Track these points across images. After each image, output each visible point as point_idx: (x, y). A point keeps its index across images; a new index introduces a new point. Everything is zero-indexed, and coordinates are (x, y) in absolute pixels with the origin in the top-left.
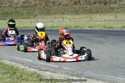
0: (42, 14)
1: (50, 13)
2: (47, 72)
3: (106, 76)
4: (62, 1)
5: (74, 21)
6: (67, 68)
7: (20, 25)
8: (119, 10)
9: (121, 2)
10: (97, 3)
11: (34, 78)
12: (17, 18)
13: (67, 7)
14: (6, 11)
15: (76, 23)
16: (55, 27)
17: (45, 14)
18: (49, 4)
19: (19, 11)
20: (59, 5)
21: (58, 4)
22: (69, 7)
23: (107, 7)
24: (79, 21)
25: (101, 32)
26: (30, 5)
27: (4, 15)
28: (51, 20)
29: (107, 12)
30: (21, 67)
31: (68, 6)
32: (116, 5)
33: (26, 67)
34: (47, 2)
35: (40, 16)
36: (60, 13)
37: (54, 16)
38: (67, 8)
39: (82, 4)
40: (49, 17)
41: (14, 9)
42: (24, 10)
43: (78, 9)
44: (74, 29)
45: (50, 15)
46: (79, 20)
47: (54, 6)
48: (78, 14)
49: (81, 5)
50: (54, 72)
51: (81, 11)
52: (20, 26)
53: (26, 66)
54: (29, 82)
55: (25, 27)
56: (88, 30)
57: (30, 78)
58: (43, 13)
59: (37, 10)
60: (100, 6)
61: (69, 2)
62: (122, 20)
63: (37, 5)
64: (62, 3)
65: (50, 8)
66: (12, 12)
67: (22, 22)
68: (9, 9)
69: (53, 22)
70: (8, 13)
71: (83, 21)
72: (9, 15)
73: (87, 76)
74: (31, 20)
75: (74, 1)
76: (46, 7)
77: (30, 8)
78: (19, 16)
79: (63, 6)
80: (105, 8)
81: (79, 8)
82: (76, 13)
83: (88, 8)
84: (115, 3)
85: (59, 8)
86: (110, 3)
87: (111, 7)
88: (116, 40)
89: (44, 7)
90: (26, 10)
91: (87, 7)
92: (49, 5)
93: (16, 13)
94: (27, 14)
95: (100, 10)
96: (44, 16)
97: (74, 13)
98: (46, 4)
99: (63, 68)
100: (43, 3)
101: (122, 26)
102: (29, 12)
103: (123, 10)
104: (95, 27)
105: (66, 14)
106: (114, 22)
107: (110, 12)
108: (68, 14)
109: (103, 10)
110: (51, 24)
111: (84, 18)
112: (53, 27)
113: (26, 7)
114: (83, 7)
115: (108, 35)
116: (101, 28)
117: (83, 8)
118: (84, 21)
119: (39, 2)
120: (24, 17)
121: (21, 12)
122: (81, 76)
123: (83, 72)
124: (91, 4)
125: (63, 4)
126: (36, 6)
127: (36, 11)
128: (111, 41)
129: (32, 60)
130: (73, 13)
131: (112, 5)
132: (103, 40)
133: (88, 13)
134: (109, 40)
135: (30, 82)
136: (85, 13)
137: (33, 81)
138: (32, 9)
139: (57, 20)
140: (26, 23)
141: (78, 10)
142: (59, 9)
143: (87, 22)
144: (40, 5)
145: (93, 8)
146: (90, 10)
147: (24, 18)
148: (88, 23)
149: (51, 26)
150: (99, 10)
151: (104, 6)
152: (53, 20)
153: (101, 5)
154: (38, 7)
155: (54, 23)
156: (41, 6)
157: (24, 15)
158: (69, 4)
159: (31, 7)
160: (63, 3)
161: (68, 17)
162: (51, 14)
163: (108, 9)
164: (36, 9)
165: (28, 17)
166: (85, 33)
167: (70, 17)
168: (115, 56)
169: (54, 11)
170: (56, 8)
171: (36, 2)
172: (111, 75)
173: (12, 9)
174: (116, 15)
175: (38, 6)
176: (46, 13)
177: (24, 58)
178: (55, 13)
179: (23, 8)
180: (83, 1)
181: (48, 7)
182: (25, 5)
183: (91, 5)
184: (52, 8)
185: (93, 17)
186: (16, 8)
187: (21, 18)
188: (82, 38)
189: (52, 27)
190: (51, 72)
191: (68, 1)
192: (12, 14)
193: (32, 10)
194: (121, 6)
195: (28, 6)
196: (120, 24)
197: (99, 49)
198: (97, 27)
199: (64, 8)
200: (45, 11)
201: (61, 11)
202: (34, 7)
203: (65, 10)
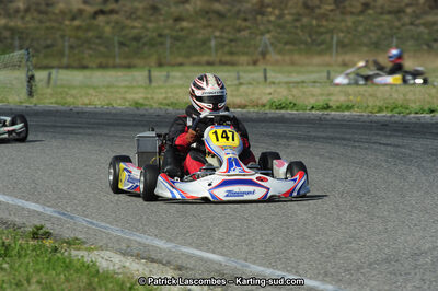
0: (287, 47)
1: (323, 47)
12: (181, 64)
13: (399, 19)
14: (136, 31)
16: (338, 108)
17: (303, 46)
18: (319, 7)
19: (190, 32)
20: (362, 12)
22: (407, 19)
26: (237, 7)
27: (126, 49)
28: (326, 75)
31: (402, 15)
35: (279, 57)
36: (366, 45)
37: (340, 59)
38: (397, 24)
40: (317, 60)
41: (170, 22)
42: (210, 29)
44: (419, 119)
45: (321, 53)
47: (343, 13)
58: (293, 43)
59: (269, 31)
63: (270, 9)
65: (325, 23)
66: (160, 35)
68: (149, 21)
70: (145, 40)
72: (146, 49)
74: (238, 73)
76: (305, 20)
77: (239, 22)
78: (188, 56)
79: (382, 13)
82: (435, 45)
85: (361, 22)
89: (297, 20)
90: (222, 30)
92: (318, 11)
93: (177, 39)
94: (223, 45)
96: (296, 57)
97: (428, 45)
98: (306, 6)
102: (231, 37)
110: (322, 95)
113: (221, 15)
120: (211, 59)
121: (200, 37)
125: (382, 7)
126: (262, 14)
127: (262, 34)
129: (222, 254)
130: (425, 48)
138: (244, 24)
142: (361, 29)
144: (281, 9)
147: (209, 64)
149: (321, 101)
154: (272, 18)
156: (286, 12)
157: (210, 48)
158: (408, 6)
159: (242, 15)
162: (329, 49)
164: (261, 28)
165: (227, 58)
169: (341, 35)
170: (350, 24)
173: (162, 24)
175: (271, 13)
176: (305, 43)
177: (190, 245)
178: (343, 46)
179: (209, 19)
181: (317, 18)
184: (332, 25)
186: (178, 19)
187: (197, 64)
189: (323, 109)
192: (162, 44)
193: (247, 28)
195: (229, 10)
199: (385, 23)
200: (301, 33)
201: (372, 35)
202: (256, 19)
203: (388, 31)
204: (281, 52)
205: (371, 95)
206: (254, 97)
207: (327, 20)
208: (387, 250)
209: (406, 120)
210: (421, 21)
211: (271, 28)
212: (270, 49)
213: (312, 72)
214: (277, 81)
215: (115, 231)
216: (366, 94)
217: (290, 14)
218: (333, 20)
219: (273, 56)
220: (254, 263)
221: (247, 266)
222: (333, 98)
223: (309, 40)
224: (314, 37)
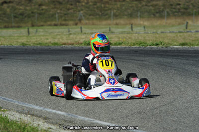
0: (91, 17)
1: (107, 16)
5: (154, 33)
7: (47, 39)
12: (42, 26)
13: (141, 3)
14: (21, 11)
15: (157, 35)
16: (115, 44)
17: (98, 16)
19: (46, 10)
22: (144, 3)
24: (162, 32)
27: (17, 19)
28: (108, 29)
31: (142, 1)
33: (52, 127)
35: (87, 21)
36: (126, 15)
37: (115, 22)
38: (140, 6)
40: (104, 22)
41: (37, 6)
42: (55, 9)
43: (162, 8)
44: (151, 48)
45: (106, 19)
47: (115, 1)
48: (162, 17)
51: (167, 12)
52: (45, 41)
55: (56, 44)
56: (178, 51)
58: (93, 15)
59: (82, 10)
65: (107, 6)
66: (32, 13)
68: (27, 6)
69: (112, 32)
70: (25, 15)
71: (170, 32)
72: (26, 19)
74: (69, 29)
76: (98, 4)
77: (68, 6)
78: (45, 22)
79: (133, 1)
81: (164, 5)
82: (157, 15)
83: (182, 6)
85: (123, 5)
89: (94, 5)
90: (61, 10)
91: (179, 4)
93: (40, 14)
94: (61, 17)
96: (95, 21)
97: (154, 15)
102: (65, 13)
104: (193, 45)
105: (137, 17)
108: (141, 17)
111: (173, 26)
113: (60, 3)
114: (172, 3)
117: (172, 5)
118: (173, 32)
120: (56, 23)
121: (51, 13)
126: (79, 2)
127: (79, 11)
129: (65, 112)
130: (152, 16)
133: (182, 15)
136: (175, 15)
138: (71, 7)
139: (120, 30)
140: (59, 35)
141: (161, 10)
143: (179, 35)
145: (191, 6)
146: (186, 9)
147: (55, 25)
148: (181, 36)
152: (113, 30)
154: (84, 4)
157: (55, 18)
159: (70, 3)
161: (142, 22)
162: (110, 17)
164: (79, 8)
165: (64, 22)
167: (146, 23)
169: (115, 11)
173: (33, 7)
175: (83, 2)
176: (99, 15)
178: (116, 16)
179: (55, 5)
181: (104, 3)
184: (111, 7)
185: (190, 23)
186: (40, 5)
187: (50, 25)
188: (166, 66)
192: (33, 16)
193: (72, 8)
198: (198, 45)
199: (134, 5)
200: (97, 11)
201: (129, 11)
202: (76, 4)
203: (136, 9)
204: (88, 19)
205: (129, 38)
206: (77, 40)
207: (108, 4)
208: (139, 108)
209: (145, 49)
210: (151, 4)
211: (83, 8)
212: (83, 18)
213: (102, 28)
214: (87, 32)
215: (16, 102)
216: (127, 37)
217: (91, 2)
218: (111, 4)
219: (84, 21)
220: (80, 115)
221: (77, 117)
222: (113, 40)
223: (100, 14)
224: (103, 12)
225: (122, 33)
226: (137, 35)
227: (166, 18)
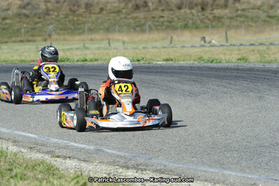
0: (62, 32)
1: (81, 31)
2: (68, 161)
3: (200, 168)
4: (107, 2)
5: (134, 48)
6: (114, 152)
7: (13, 56)
8: (234, 23)
9: (237, 5)
10: (186, 7)
11: (38, 172)
12: (6, 42)
13: (119, 15)
15: (138, 51)
16: (91, 60)
17: (70, 31)
18: (77, 10)
19: (11, 25)
20: (100, 13)
21: (98, 10)
22: (123, 16)
23: (206, 15)
24: (144, 48)
25: (192, 70)
26: (35, 11)
28: (82, 45)
29: (208, 27)
30: (10, 148)
32: (227, 11)
33: (23, 150)
34: (74, 6)
35: (58, 37)
36: (103, 29)
37: (89, 37)
38: (118, 18)
39: (152, 8)
40: (77, 38)
42: (21, 24)
43: (143, 20)
45: (80, 34)
46: (144, 45)
47: (90, 13)
48: (143, 31)
49: (149, 11)
50: (84, 161)
51: (149, 26)
52: (11, 59)
53: (23, 147)
54: (26, 182)
55: (24, 61)
56: (162, 67)
57: (29, 174)
58: (64, 30)
59: (52, 24)
60: (192, 13)
61: (122, 5)
62: (241, 45)
63: (52, 12)
64: (106, 6)
65: (81, 19)
67: (17, 50)
69: (87, 48)
71: (153, 48)
73: (158, 168)
74: (37, 45)
75: (133, 2)
76: (71, 17)
77: (36, 20)
78: (10, 37)
79: (110, 13)
80: (204, 19)
81: (145, 18)
82: (138, 29)
83: (165, 19)
84: (226, 6)
85: (99, 18)
86: (215, 5)
87: (217, 15)
88: (226, 89)
89: (66, 17)
90: (27, 24)
91: (163, 17)
92: (77, 12)
93: (4, 29)
94: (28, 32)
95: (191, 22)
96: (67, 37)
97: (134, 28)
98: (71, 10)
99: (106, 150)
100: (65, 8)
101: (240, 57)
102: (32, 27)
103: (243, 22)
104: (178, 61)
105: (115, 31)
106: (221, 48)
107: (213, 27)
108: (120, 31)
109: (199, 22)
110: (81, 55)
111: (156, 41)
112: (86, 60)
113: (27, 16)
114: (154, 15)
115: (209, 77)
116: (192, 62)
117: (154, 18)
118: (156, 47)
119: (56, 5)
120: (22, 39)
121: (16, 27)
122: (144, 167)
123: (150, 159)
124: (171, 10)
125: (110, 10)
126: (48, 15)
127: (48, 25)
128: (213, 89)
129: (36, 134)
130: (132, 30)
131: (218, 12)
132: (196, 88)
133: (166, 29)
134: (210, 88)
135: (28, 181)
136: (157, 29)
137: (37, 179)
138: (39, 20)
140: (26, 52)
141: (142, 23)
142: (99, 21)
143: (162, 50)
144: (58, 12)
145: (176, 19)
146: (170, 22)
147: (21, 41)
148: (164, 52)
149: (82, 58)
150: (188, 22)
151: (200, 14)
152: (87, 45)
153: (193, 11)
154: (53, 17)
155: (88, 52)
156: (60, 13)
157: (21, 33)
158: (123, 8)
159: (37, 16)
160: (109, 6)
161: (120, 38)
162: (83, 32)
163: (209, 20)
164: (48, 22)
165: (30, 38)
166: (156, 72)
167: (126, 38)
168: (222, 124)
169: (90, 25)
170: (94, 19)
171: (49, 4)
172: (210, 167)
174: (226, 32)
175: (53, 14)
176: (71, 29)
177: (19, 130)
178: (91, 30)
179: (21, 18)
180: (153, 3)
181: (76, 16)
182: (24, 11)
183: (171, 12)
184: (84, 20)
185: (175, 37)
187: (15, 42)
188: (149, 83)
189: (83, 61)
190: (79, 159)
191: (120, 2)
193: (40, 22)
194: (239, 12)
195: (31, 13)
196: (236, 52)
197: (187, 109)
198: (184, 60)
199: (112, 18)
200: (68, 24)
201: (105, 24)
202: (44, 17)
203: (113, 22)
204: (58, 34)
210: (130, 16)
211: (53, 22)
212: (53, 33)
217: (62, 14)
218: (85, 17)
219: (54, 36)
222: (88, 56)
223: (73, 28)
225: (99, 48)
226: (115, 51)
227: (148, 32)
